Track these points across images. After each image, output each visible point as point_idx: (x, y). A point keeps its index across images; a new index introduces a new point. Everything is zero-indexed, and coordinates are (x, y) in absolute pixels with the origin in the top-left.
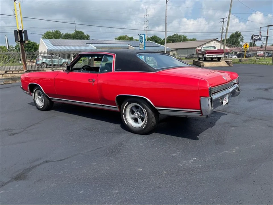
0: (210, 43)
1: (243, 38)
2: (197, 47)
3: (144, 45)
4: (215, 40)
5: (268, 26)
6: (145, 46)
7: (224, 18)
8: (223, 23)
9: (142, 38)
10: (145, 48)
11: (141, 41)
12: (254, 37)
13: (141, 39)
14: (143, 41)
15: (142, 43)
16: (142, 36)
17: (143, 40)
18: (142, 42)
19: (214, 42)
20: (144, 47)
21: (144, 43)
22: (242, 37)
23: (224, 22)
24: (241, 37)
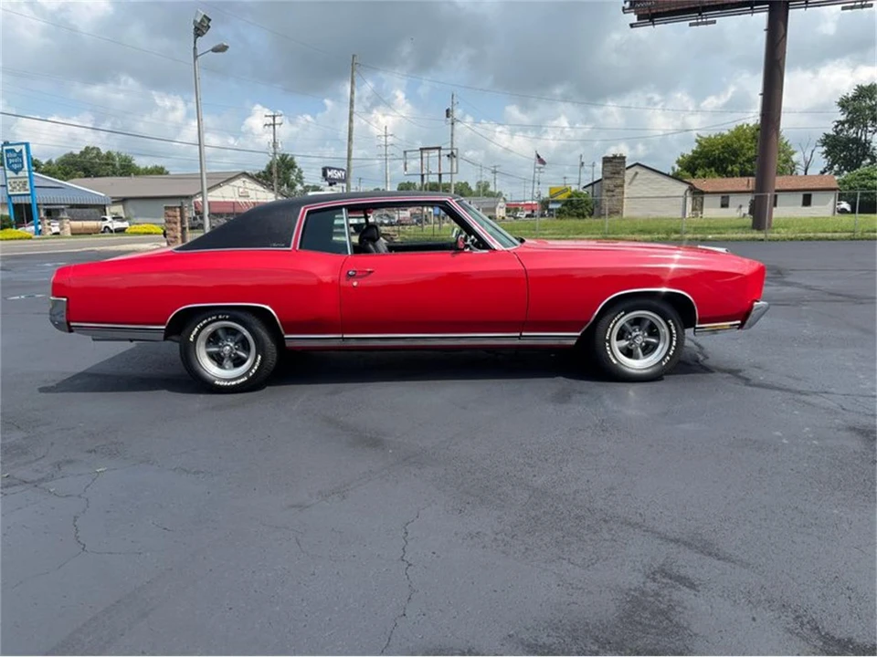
0: (232, 184)
1: (301, 172)
2: (195, 195)
3: (28, 180)
4: (245, 174)
6: (35, 184)
7: (274, 117)
8: (274, 128)
9: (15, 155)
10: (32, 190)
11: (15, 166)
12: (329, 173)
13: (11, 161)
14: (23, 167)
15: (21, 174)
16: (17, 149)
17: (22, 163)
18: (16, 171)
19: (244, 182)
20: (28, 187)
21: (27, 175)
22: (299, 170)
23: (277, 127)
24: (296, 170)
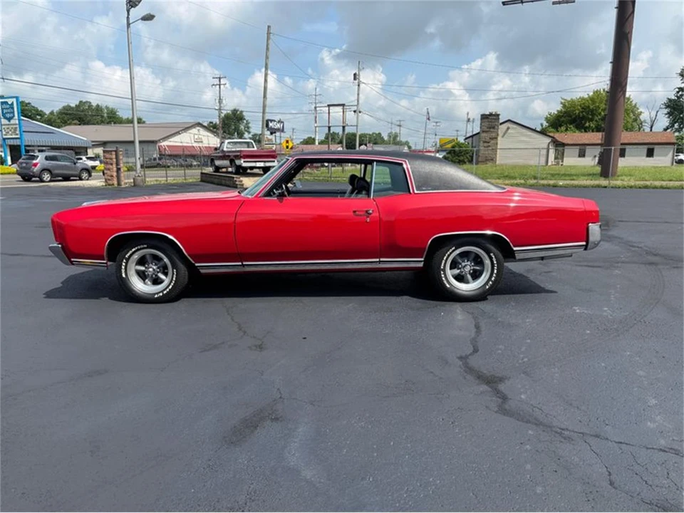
0: (190, 131)
1: (249, 123)
2: (159, 140)
3: (18, 126)
4: (199, 125)
5: (329, 106)
6: (24, 129)
7: (220, 78)
8: (220, 88)
9: (8, 106)
10: (21, 135)
11: (8, 116)
12: (271, 124)
13: (5, 111)
14: (14, 116)
15: (12, 122)
16: (10, 101)
17: (13, 113)
18: (9, 119)
19: (199, 130)
20: (18, 132)
21: (17, 122)
22: (247, 121)
23: (222, 86)
24: (245, 121)
